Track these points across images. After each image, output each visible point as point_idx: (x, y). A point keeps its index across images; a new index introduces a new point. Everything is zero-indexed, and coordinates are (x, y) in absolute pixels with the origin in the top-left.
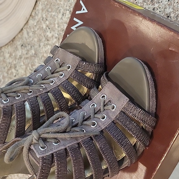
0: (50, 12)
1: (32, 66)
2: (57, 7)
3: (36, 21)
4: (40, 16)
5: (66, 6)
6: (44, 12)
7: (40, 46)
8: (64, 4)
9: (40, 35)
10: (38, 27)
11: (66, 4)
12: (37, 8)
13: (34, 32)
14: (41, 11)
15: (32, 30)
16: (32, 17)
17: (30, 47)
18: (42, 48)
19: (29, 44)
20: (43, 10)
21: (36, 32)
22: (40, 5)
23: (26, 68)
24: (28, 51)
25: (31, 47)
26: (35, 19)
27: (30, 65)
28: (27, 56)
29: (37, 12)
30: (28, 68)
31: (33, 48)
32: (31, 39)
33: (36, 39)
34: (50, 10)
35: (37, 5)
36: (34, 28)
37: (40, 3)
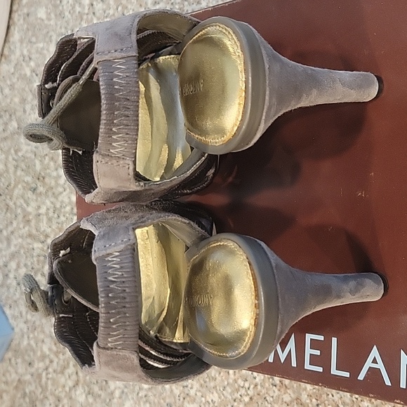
0: (35, 43)
1: (16, 152)
2: (45, 31)
3: (13, 64)
4: (18, 53)
5: (61, 28)
6: (25, 45)
7: (25, 111)
8: (56, 24)
9: (23, 90)
10: (17, 75)
11: (59, 23)
12: (11, 39)
13: (12, 87)
14: (18, 45)
15: (9, 82)
16: (5, 58)
17: (8, 116)
18: (30, 114)
19: (6, 111)
20: (21, 41)
21: (16, 86)
22: (16, 32)
23: (7, 158)
24: (6, 124)
25: (11, 115)
26: (10, 61)
27: (13, 151)
28: (5, 135)
29: (12, 48)
30: (10, 158)
31: (13, 117)
32: (9, 101)
33: (17, 100)
34: (34, 39)
35: (10, 34)
36: (10, 79)
37: (16, 28)
